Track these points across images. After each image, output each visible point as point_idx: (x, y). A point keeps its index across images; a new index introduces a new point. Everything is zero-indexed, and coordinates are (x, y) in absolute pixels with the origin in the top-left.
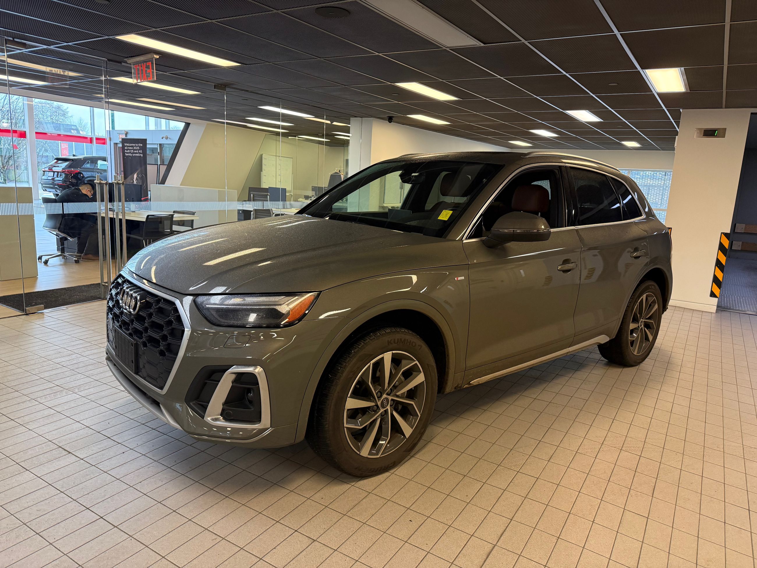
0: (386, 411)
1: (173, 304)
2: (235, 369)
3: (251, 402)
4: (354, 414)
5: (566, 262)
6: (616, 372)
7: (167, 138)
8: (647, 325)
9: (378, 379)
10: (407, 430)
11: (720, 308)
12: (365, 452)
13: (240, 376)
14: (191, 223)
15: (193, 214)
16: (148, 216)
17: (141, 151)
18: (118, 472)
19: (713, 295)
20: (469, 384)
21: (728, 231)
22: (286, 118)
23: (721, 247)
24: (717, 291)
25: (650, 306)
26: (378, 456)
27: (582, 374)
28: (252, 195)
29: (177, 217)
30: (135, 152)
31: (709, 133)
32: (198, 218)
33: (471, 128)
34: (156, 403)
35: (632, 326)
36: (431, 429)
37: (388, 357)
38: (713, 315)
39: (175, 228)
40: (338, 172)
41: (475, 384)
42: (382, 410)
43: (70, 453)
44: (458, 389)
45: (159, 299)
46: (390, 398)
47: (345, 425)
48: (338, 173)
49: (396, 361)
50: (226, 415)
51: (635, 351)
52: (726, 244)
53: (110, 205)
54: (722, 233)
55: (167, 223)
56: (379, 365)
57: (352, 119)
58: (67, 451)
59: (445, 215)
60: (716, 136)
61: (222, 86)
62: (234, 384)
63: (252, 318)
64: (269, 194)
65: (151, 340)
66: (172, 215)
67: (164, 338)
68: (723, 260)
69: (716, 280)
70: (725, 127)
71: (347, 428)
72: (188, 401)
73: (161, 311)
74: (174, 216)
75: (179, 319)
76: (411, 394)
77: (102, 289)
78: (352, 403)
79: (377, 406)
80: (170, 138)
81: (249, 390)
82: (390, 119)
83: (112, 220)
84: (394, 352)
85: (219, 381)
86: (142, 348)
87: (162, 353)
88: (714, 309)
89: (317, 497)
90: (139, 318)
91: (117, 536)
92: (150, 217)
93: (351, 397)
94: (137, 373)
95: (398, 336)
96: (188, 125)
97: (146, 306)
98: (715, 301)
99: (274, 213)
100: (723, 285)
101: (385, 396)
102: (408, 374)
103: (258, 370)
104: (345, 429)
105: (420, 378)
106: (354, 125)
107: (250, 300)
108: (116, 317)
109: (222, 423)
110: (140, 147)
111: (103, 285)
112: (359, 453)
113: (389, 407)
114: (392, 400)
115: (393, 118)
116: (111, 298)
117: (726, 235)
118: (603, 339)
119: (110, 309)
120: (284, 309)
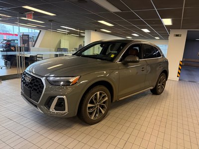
1: (41, 79)
2: (58, 97)
3: (62, 105)
4: (89, 108)
5: (143, 68)
6: (155, 96)
7: (35, 35)
8: (162, 84)
9: (96, 99)
10: (103, 112)
11: (179, 80)
12: (92, 118)
15: (42, 55)
17: (27, 38)
18: (26, 125)
19: (178, 76)
20: (119, 100)
21: (182, 60)
22: (68, 30)
23: (180, 64)
25: (163, 79)
26: (96, 119)
27: (146, 97)
28: (58, 50)
29: (38, 56)
31: (177, 35)
32: (44, 56)
33: (117, 33)
34: (36, 106)
35: (159, 84)
36: (109, 112)
37: (98, 93)
38: (178, 82)
40: (81, 44)
43: (12, 120)
44: (116, 101)
45: (36, 78)
49: (101, 94)
50: (56, 109)
51: (160, 91)
52: (181, 64)
53: (20, 53)
55: (35, 58)
56: (96, 95)
57: (86, 30)
59: (113, 56)
60: (179, 36)
61: (51, 21)
62: (58, 101)
63: (62, 83)
64: (63, 50)
65: (35, 89)
67: (38, 88)
68: (180, 68)
69: (179, 73)
70: (181, 34)
72: (45, 105)
73: (37, 81)
75: (42, 83)
76: (104, 103)
77: (18, 75)
78: (89, 105)
79: (95, 106)
81: (62, 102)
83: (21, 57)
84: (100, 92)
86: (32, 91)
87: (38, 93)
89: (80, 130)
90: (31, 83)
91: (26, 142)
92: (31, 56)
94: (30, 98)
95: (101, 88)
96: (40, 31)
97: (33, 80)
98: (178, 78)
99: (64, 55)
101: (97, 103)
102: (104, 97)
103: (64, 97)
104: (87, 112)
105: (107, 98)
106: (86, 32)
107: (62, 78)
108: (24, 83)
109: (54, 111)
113: (98, 106)
114: (99, 104)
115: (97, 30)
116: (23, 78)
118: (152, 88)
119: (22, 81)
120: (71, 81)
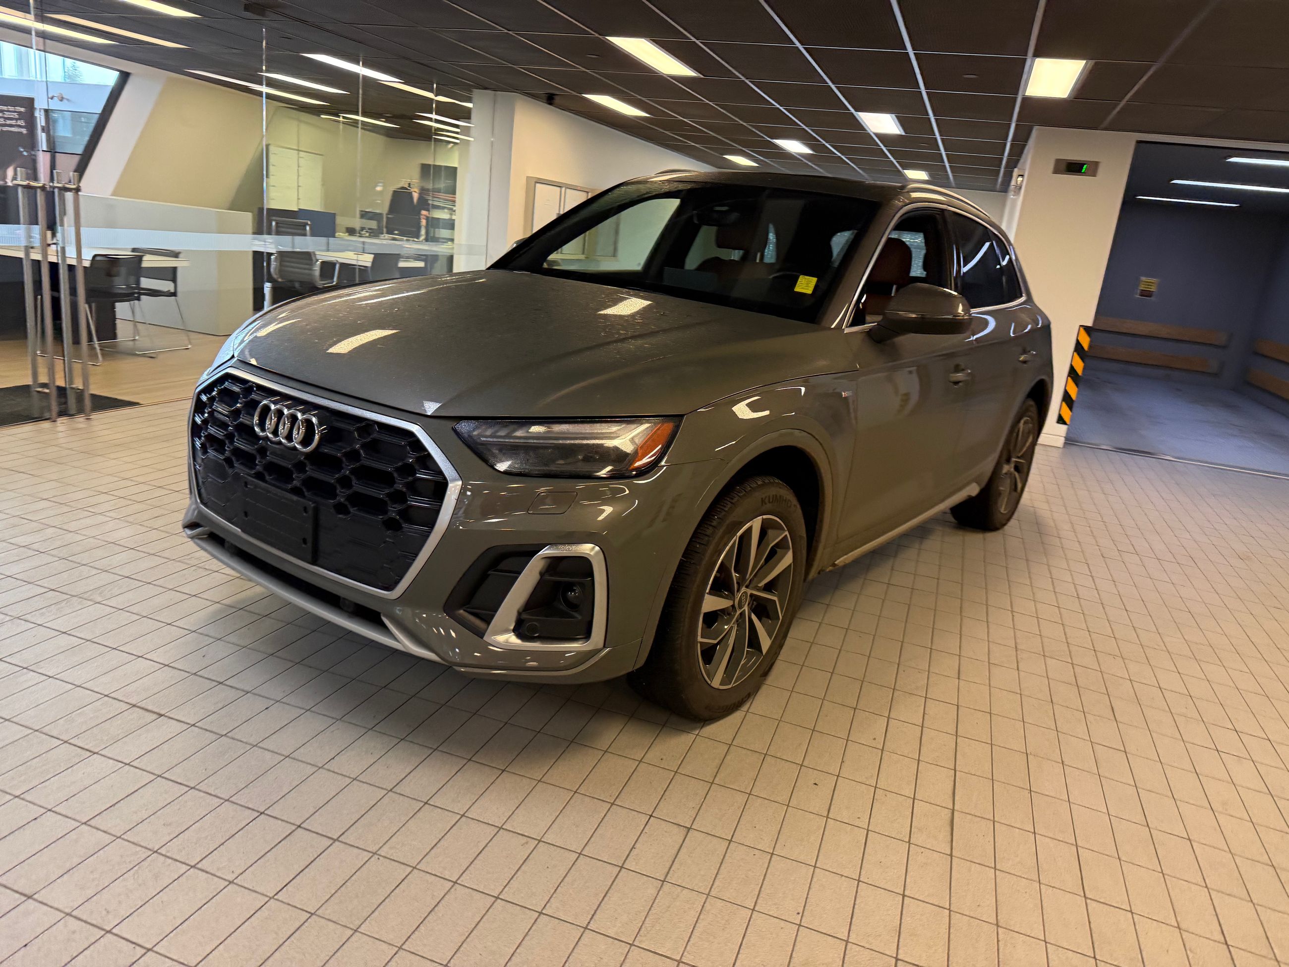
0: (742, 614)
1: (409, 434)
3: (574, 606)
4: (712, 618)
5: (958, 368)
6: (975, 540)
7: (62, 99)
8: (1017, 468)
9: (742, 561)
10: (766, 643)
11: (1069, 440)
12: (717, 680)
13: (554, 563)
14: (171, 274)
15: (176, 255)
16: (95, 256)
17: (21, 123)
19: (1062, 420)
20: (834, 565)
21: (1090, 323)
23: (1078, 348)
24: (1067, 414)
25: (1026, 438)
26: (730, 686)
28: (274, 223)
29: (149, 261)
30: (8, 122)
31: (1074, 168)
32: (185, 264)
33: (678, 126)
34: (374, 618)
35: (1005, 469)
37: (756, 524)
38: (1061, 450)
39: (146, 283)
40: (406, 186)
41: (841, 564)
42: (738, 612)
43: (161, 715)
44: (822, 573)
45: (368, 425)
46: (749, 592)
47: (700, 639)
48: (407, 189)
49: (765, 532)
51: (1003, 508)
52: (1085, 342)
54: (1081, 326)
56: (746, 537)
57: (477, 93)
58: (154, 713)
59: (805, 286)
60: (1085, 174)
61: (259, 8)
62: (547, 577)
64: (309, 223)
65: (358, 500)
66: (140, 259)
67: (397, 497)
68: (1079, 366)
69: (1067, 397)
70: (1097, 160)
71: (701, 643)
72: (449, 608)
74: (145, 258)
78: (711, 603)
79: (733, 606)
80: (68, 100)
82: (550, 99)
84: (765, 517)
85: (520, 573)
86: (333, 516)
87: (390, 525)
88: (1060, 442)
90: (321, 459)
92: (98, 258)
93: (710, 593)
94: (314, 562)
95: (770, 491)
96: (125, 76)
98: (1064, 428)
99: (317, 260)
100: (1075, 405)
101: (743, 589)
104: (699, 645)
105: (788, 559)
106: (478, 105)
108: (239, 458)
110: (20, 113)
111: (39, 392)
112: (709, 682)
113: (746, 608)
114: (752, 595)
115: (556, 97)
117: (1087, 329)
118: (975, 490)
120: (620, 444)
